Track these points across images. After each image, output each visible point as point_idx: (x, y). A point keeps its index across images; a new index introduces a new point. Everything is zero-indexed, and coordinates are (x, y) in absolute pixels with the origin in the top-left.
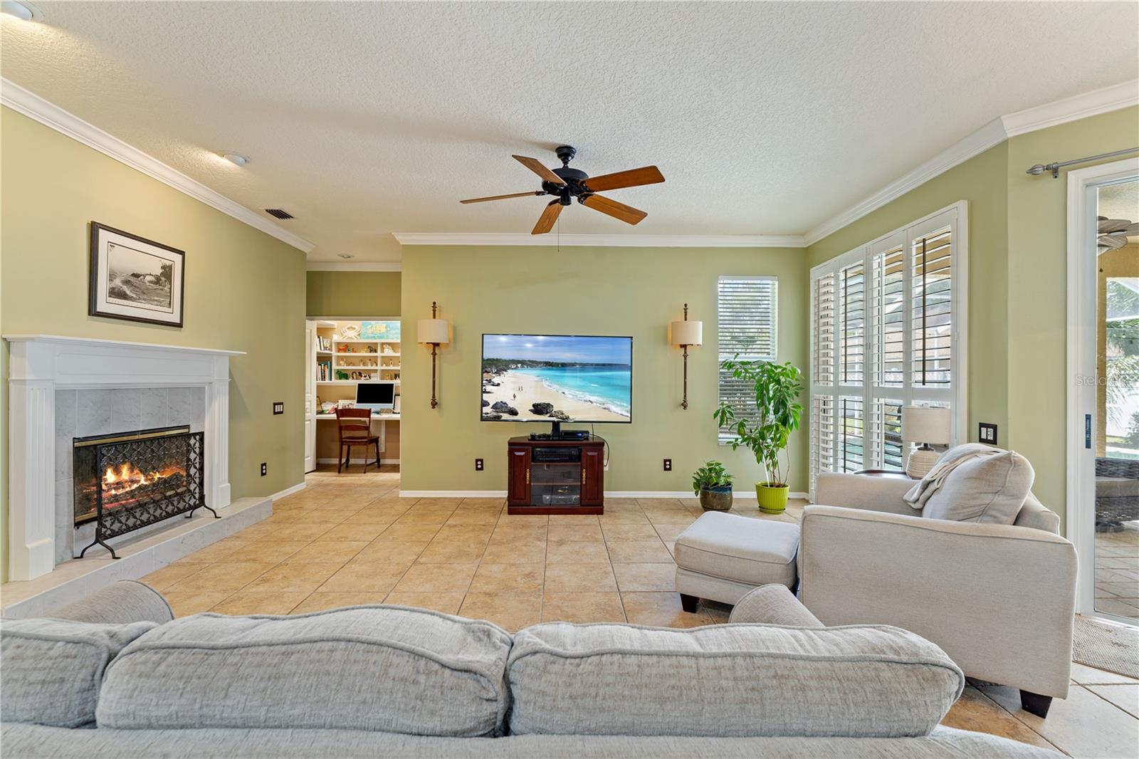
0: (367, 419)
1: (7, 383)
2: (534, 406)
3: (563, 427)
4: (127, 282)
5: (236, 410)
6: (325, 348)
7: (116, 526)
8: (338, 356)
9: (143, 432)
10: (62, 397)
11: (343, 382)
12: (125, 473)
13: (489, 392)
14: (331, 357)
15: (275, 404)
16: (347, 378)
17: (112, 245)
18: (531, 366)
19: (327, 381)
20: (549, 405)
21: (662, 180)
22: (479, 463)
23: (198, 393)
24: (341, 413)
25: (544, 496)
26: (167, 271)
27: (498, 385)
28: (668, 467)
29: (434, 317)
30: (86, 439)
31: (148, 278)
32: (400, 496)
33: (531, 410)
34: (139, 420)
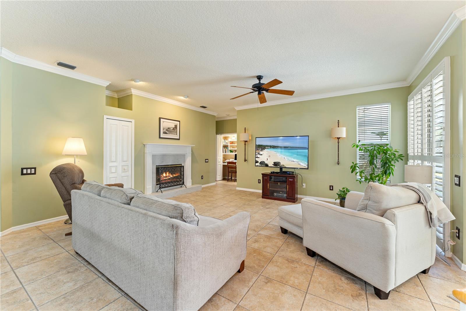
0: (235, 165)
1: (144, 153)
2: (274, 163)
3: (284, 170)
4: (167, 130)
5: (193, 160)
6: (227, 143)
7: (163, 186)
8: (230, 146)
9: (171, 165)
10: (154, 156)
11: (232, 153)
12: (168, 175)
13: (258, 158)
14: (228, 146)
15: (206, 160)
16: (232, 152)
17: (163, 122)
18: (273, 148)
19: (227, 153)
20: (279, 162)
21: (282, 82)
22: (259, 181)
23: (184, 156)
24: (229, 163)
25: (274, 194)
26: (176, 126)
27: (262, 155)
28: (331, 189)
29: (245, 132)
30: (159, 166)
31: (172, 128)
32: (237, 189)
33: (273, 165)
34: (170, 162)
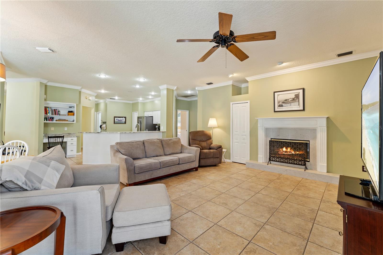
4: (283, 102)
7: (274, 159)
10: (267, 130)
17: (278, 95)
26: (297, 96)
31: (290, 99)
34: (289, 137)
